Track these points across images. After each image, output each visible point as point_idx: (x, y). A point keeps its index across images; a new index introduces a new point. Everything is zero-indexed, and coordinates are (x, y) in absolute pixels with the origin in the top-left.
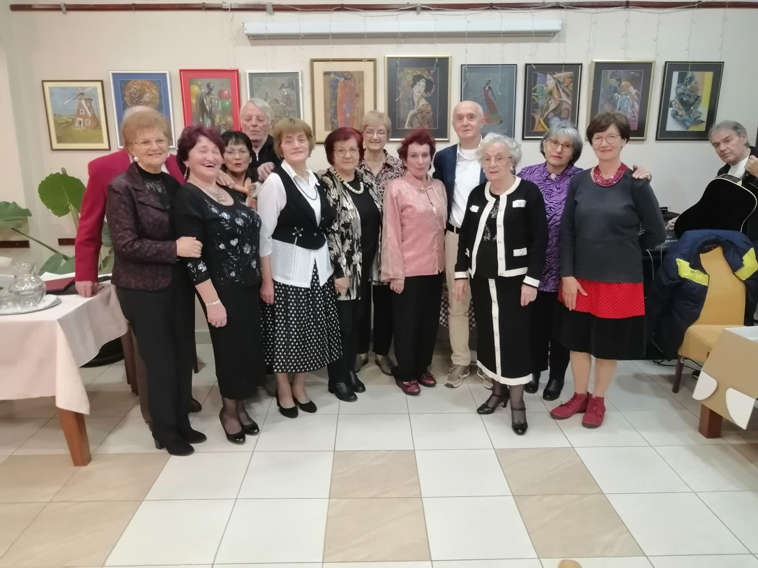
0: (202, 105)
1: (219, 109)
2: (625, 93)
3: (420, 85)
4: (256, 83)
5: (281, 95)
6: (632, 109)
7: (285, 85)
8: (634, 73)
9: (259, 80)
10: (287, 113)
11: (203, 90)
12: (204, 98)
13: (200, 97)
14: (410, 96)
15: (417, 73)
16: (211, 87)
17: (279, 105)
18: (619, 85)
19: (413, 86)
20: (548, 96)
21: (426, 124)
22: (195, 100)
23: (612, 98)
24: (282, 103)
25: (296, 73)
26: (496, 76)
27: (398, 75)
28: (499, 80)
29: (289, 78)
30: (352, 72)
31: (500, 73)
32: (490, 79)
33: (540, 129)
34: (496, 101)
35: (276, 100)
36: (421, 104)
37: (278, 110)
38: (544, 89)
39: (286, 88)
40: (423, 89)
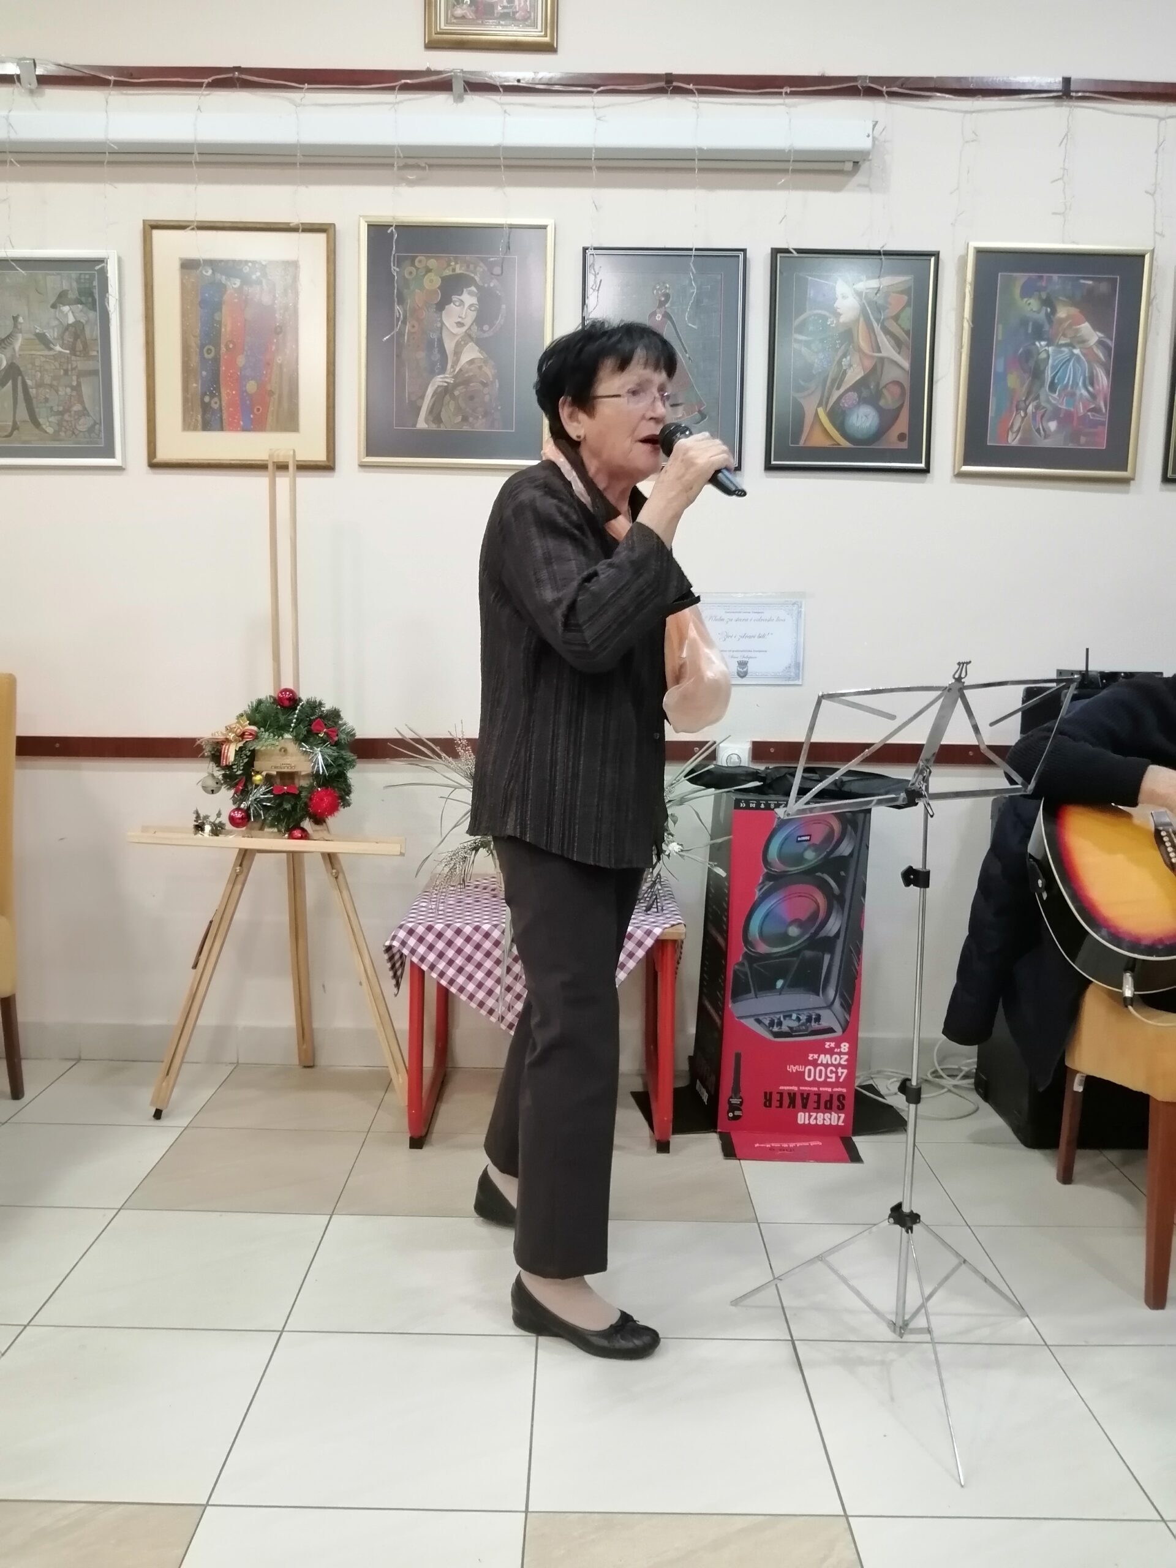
2: (1068, 341)
3: (462, 303)
5: (56, 323)
6: (1090, 389)
7: (69, 296)
8: (1090, 282)
10: (74, 378)
14: (434, 336)
15: (454, 270)
17: (52, 353)
18: (1050, 317)
19: (441, 306)
20: (841, 344)
21: (480, 417)
23: (1028, 354)
24: (58, 348)
25: (101, 261)
26: (687, 282)
27: (395, 274)
28: (692, 291)
29: (81, 274)
30: (264, 263)
31: (694, 270)
32: (667, 291)
33: (818, 440)
34: (687, 355)
35: (42, 339)
36: (465, 358)
37: (47, 367)
38: (829, 323)
39: (72, 304)
40: (470, 317)
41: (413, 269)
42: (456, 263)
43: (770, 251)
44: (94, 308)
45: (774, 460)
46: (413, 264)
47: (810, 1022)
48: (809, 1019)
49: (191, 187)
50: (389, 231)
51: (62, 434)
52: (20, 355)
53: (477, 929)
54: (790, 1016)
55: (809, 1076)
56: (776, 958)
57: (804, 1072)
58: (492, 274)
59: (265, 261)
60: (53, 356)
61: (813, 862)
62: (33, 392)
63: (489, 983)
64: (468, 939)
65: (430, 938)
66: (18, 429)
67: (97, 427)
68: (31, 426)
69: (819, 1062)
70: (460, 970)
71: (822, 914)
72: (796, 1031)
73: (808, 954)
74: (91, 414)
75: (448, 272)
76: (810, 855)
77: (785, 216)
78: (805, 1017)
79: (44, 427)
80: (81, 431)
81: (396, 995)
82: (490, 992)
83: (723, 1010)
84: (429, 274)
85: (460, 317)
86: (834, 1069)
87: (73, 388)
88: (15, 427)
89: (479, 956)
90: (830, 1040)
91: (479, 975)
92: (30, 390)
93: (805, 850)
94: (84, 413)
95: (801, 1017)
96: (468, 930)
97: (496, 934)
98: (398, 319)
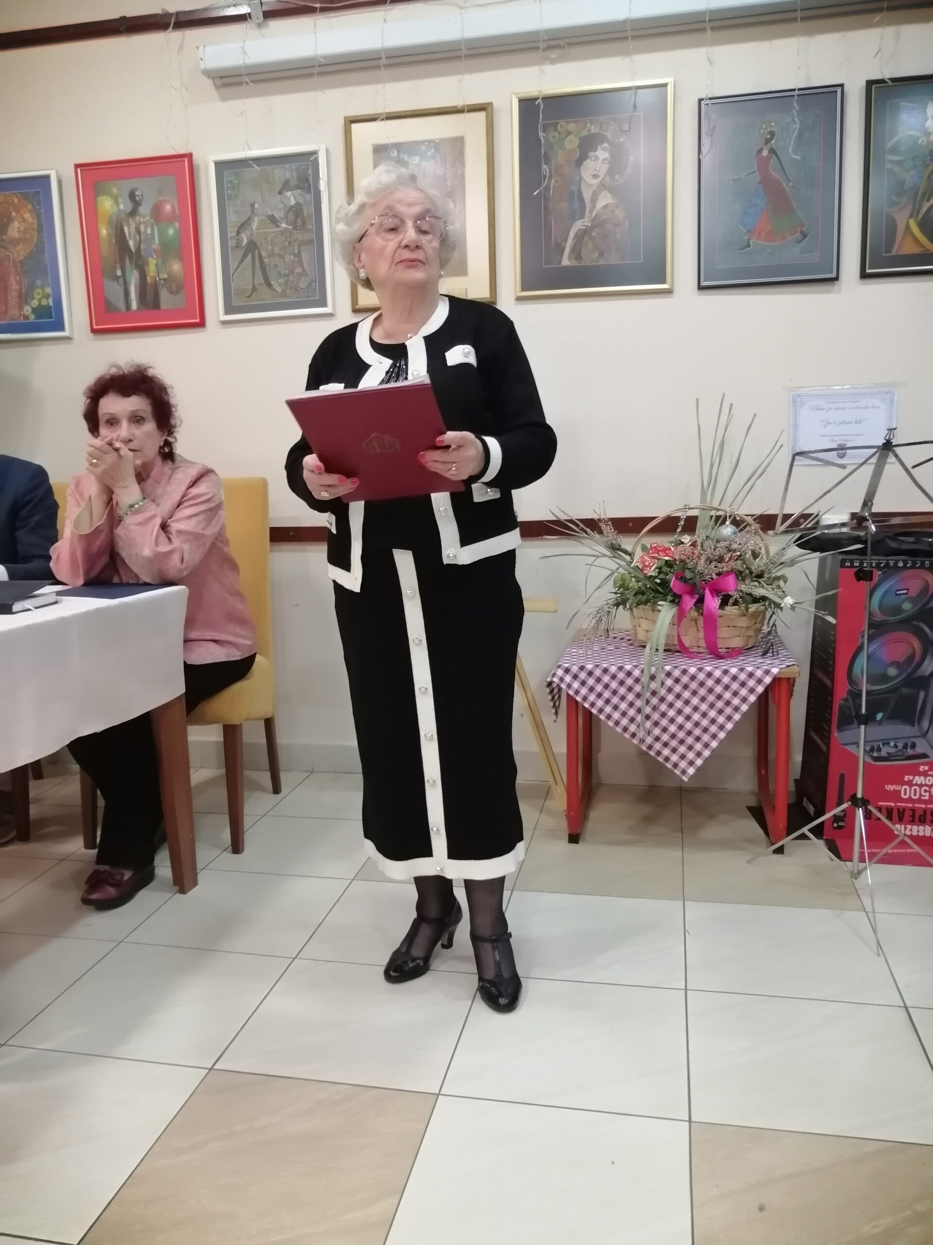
0: (121, 239)
1: (154, 246)
3: (597, 158)
4: (230, 182)
5: (281, 206)
7: (291, 184)
9: (237, 175)
10: (296, 247)
11: (122, 207)
12: (124, 223)
13: (117, 221)
14: (574, 188)
15: (589, 130)
16: (137, 198)
17: (279, 230)
19: (579, 162)
20: (931, 160)
21: (614, 252)
22: (107, 229)
24: (284, 225)
25: (315, 153)
26: (790, 120)
27: (542, 138)
28: (795, 126)
29: (299, 165)
30: (437, 141)
31: (797, 108)
32: (773, 129)
33: (909, 248)
34: (791, 184)
35: (273, 220)
36: (600, 204)
37: (276, 241)
38: (920, 142)
39: (293, 190)
40: (603, 169)
41: (556, 134)
42: (591, 125)
43: (864, 84)
44: (309, 192)
45: (869, 269)
46: (556, 130)
47: (907, 749)
48: (905, 746)
49: (380, 86)
50: (537, 103)
51: (288, 291)
52: (256, 233)
53: (621, 668)
54: (888, 743)
55: (905, 794)
56: (876, 694)
57: (899, 791)
58: (622, 131)
59: (438, 139)
60: (280, 231)
61: (910, 612)
62: (266, 261)
63: (632, 712)
64: (614, 677)
65: (583, 675)
66: (256, 290)
67: (314, 284)
68: (265, 287)
69: (914, 782)
70: (608, 701)
71: (917, 658)
72: (893, 756)
73: (905, 691)
74: (309, 274)
75: (584, 133)
76: (907, 606)
77: (880, 50)
78: (902, 745)
79: (275, 287)
80: (302, 288)
81: (555, 721)
82: (632, 720)
83: (829, 739)
84: (570, 136)
85: (596, 170)
86: (927, 789)
87: (295, 255)
88: (254, 289)
89: (622, 691)
90: (923, 764)
91: (623, 706)
92: (264, 259)
93: (904, 601)
94: (304, 274)
95: (898, 744)
96: (613, 669)
97: (636, 673)
98: (545, 177)
